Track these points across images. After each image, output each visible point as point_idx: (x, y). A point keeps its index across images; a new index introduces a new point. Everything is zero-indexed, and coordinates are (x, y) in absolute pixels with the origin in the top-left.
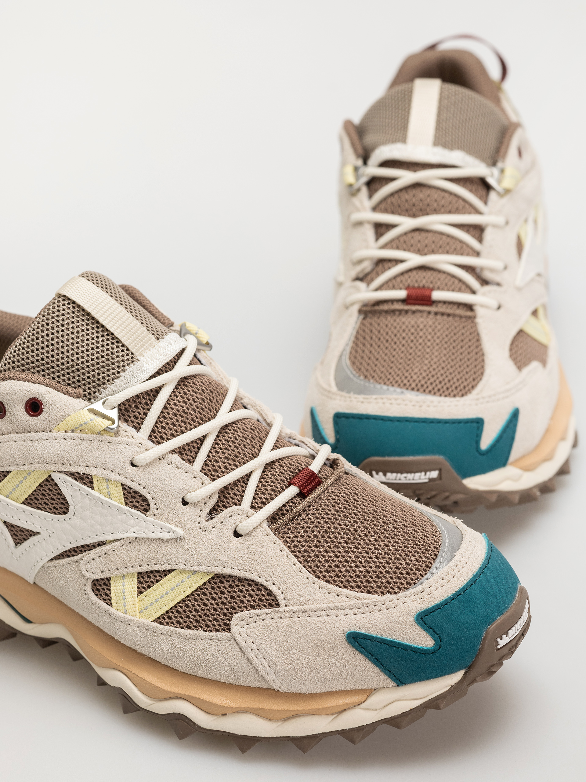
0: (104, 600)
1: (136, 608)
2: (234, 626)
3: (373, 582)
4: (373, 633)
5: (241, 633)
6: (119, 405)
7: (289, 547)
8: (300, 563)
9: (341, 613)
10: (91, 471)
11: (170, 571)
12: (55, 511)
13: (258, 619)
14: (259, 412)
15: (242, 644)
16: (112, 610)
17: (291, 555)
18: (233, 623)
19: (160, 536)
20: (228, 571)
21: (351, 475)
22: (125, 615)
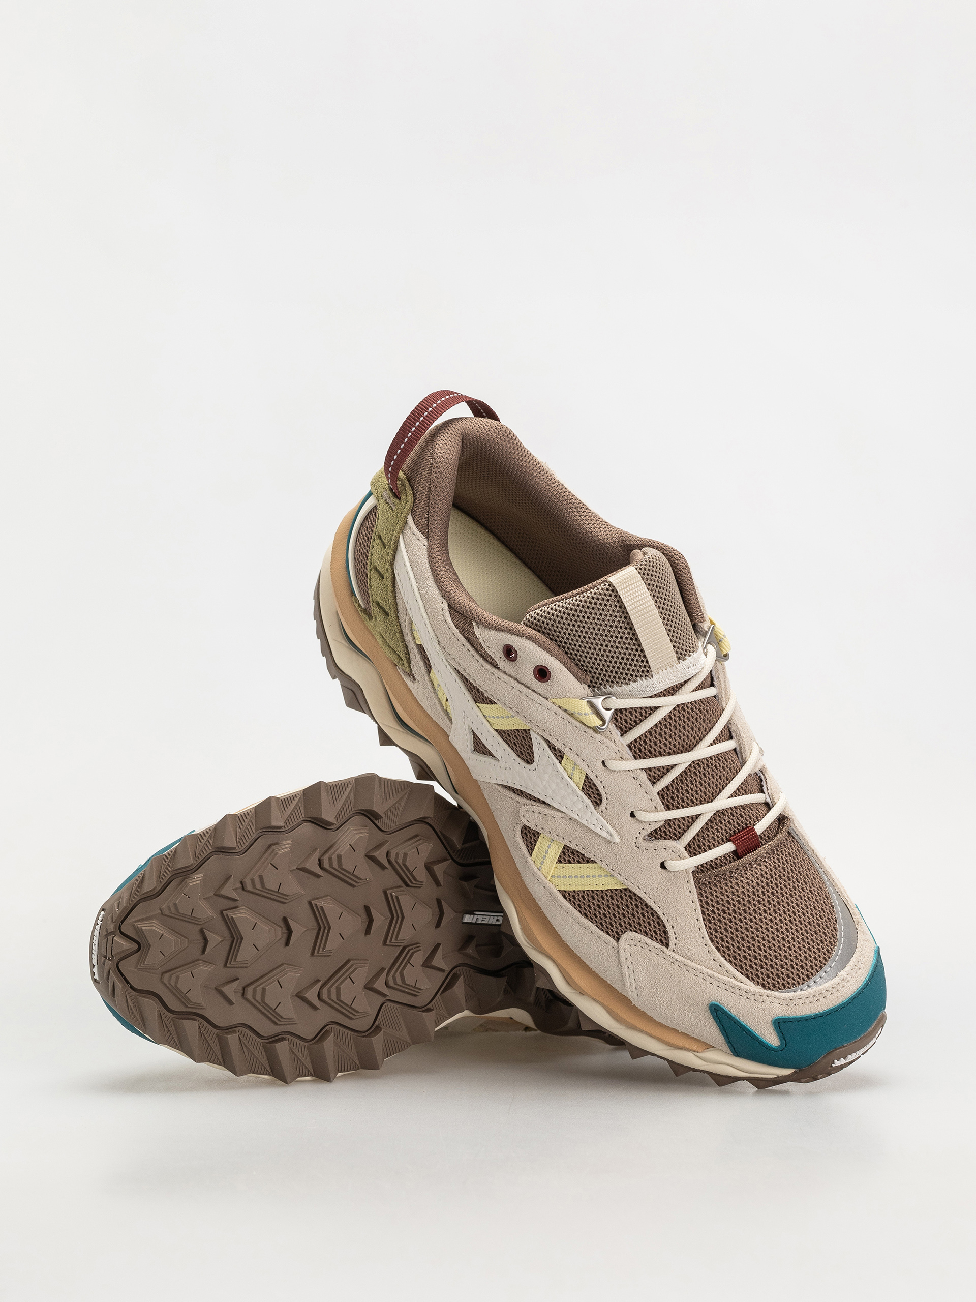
0: (527, 846)
1: (550, 872)
2: (623, 941)
3: (755, 969)
4: (733, 1013)
5: (626, 950)
6: (616, 710)
7: (701, 901)
8: (704, 920)
9: (716, 983)
10: (566, 750)
11: (593, 862)
12: (520, 755)
13: (645, 947)
14: (740, 744)
15: (623, 959)
16: (529, 859)
17: (699, 910)
18: (624, 937)
19: (598, 831)
20: (640, 893)
21: (792, 836)
22: (538, 872)
